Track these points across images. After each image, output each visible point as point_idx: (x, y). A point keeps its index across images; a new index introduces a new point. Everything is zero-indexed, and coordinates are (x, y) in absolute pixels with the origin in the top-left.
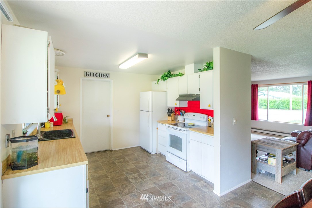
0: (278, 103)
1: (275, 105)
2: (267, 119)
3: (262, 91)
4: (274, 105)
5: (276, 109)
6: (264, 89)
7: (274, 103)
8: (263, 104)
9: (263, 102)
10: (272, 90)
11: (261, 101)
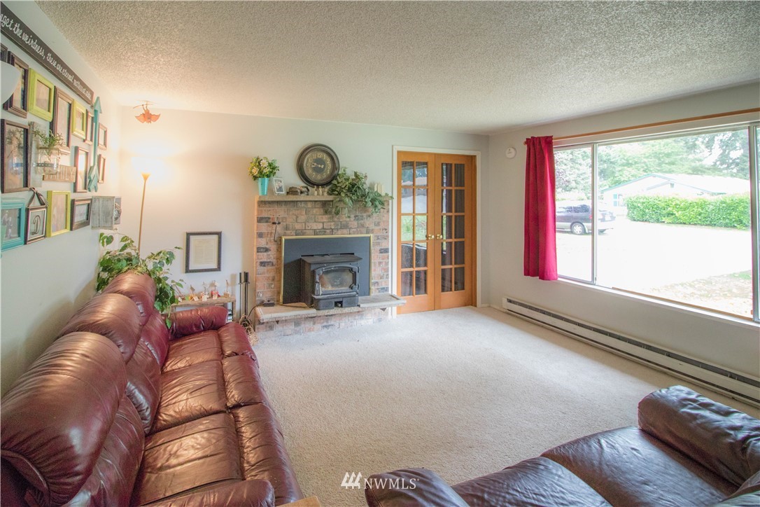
0: (711, 207)
1: (703, 215)
2: (589, 279)
3: (667, 175)
4: (700, 215)
5: (709, 225)
6: (674, 170)
7: (700, 210)
8: (664, 212)
9: (663, 205)
10: (699, 173)
11: (657, 202)
